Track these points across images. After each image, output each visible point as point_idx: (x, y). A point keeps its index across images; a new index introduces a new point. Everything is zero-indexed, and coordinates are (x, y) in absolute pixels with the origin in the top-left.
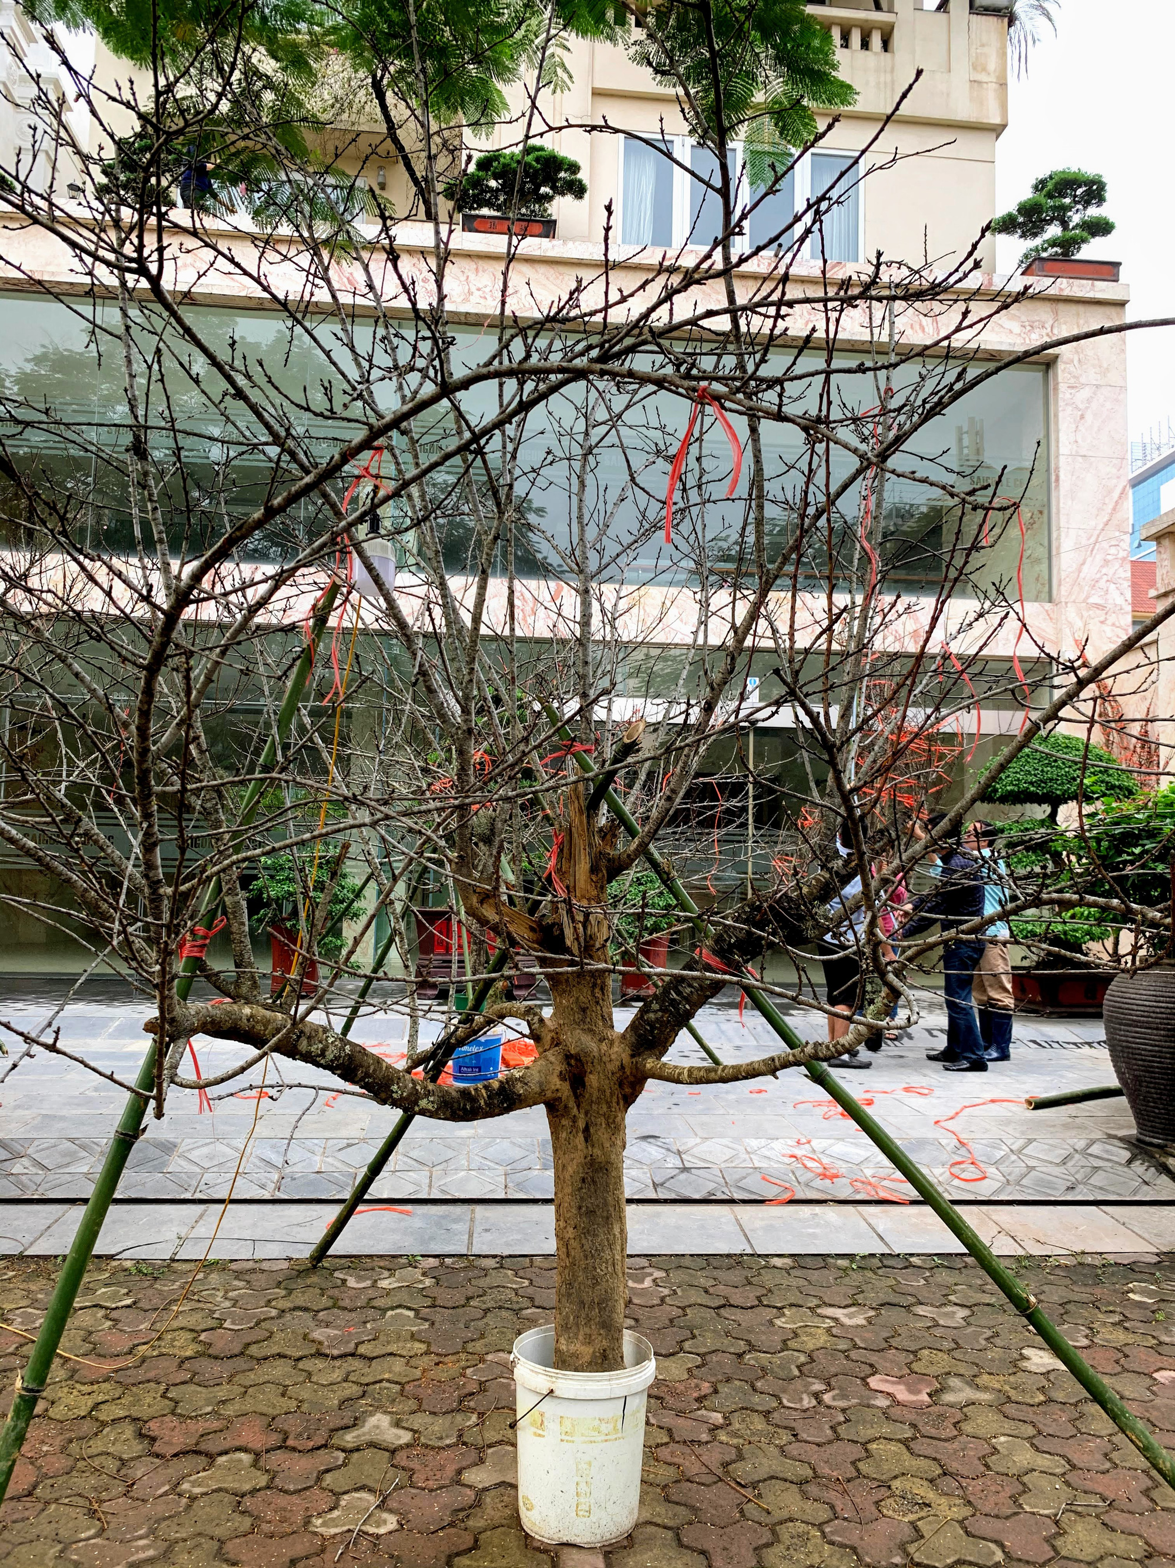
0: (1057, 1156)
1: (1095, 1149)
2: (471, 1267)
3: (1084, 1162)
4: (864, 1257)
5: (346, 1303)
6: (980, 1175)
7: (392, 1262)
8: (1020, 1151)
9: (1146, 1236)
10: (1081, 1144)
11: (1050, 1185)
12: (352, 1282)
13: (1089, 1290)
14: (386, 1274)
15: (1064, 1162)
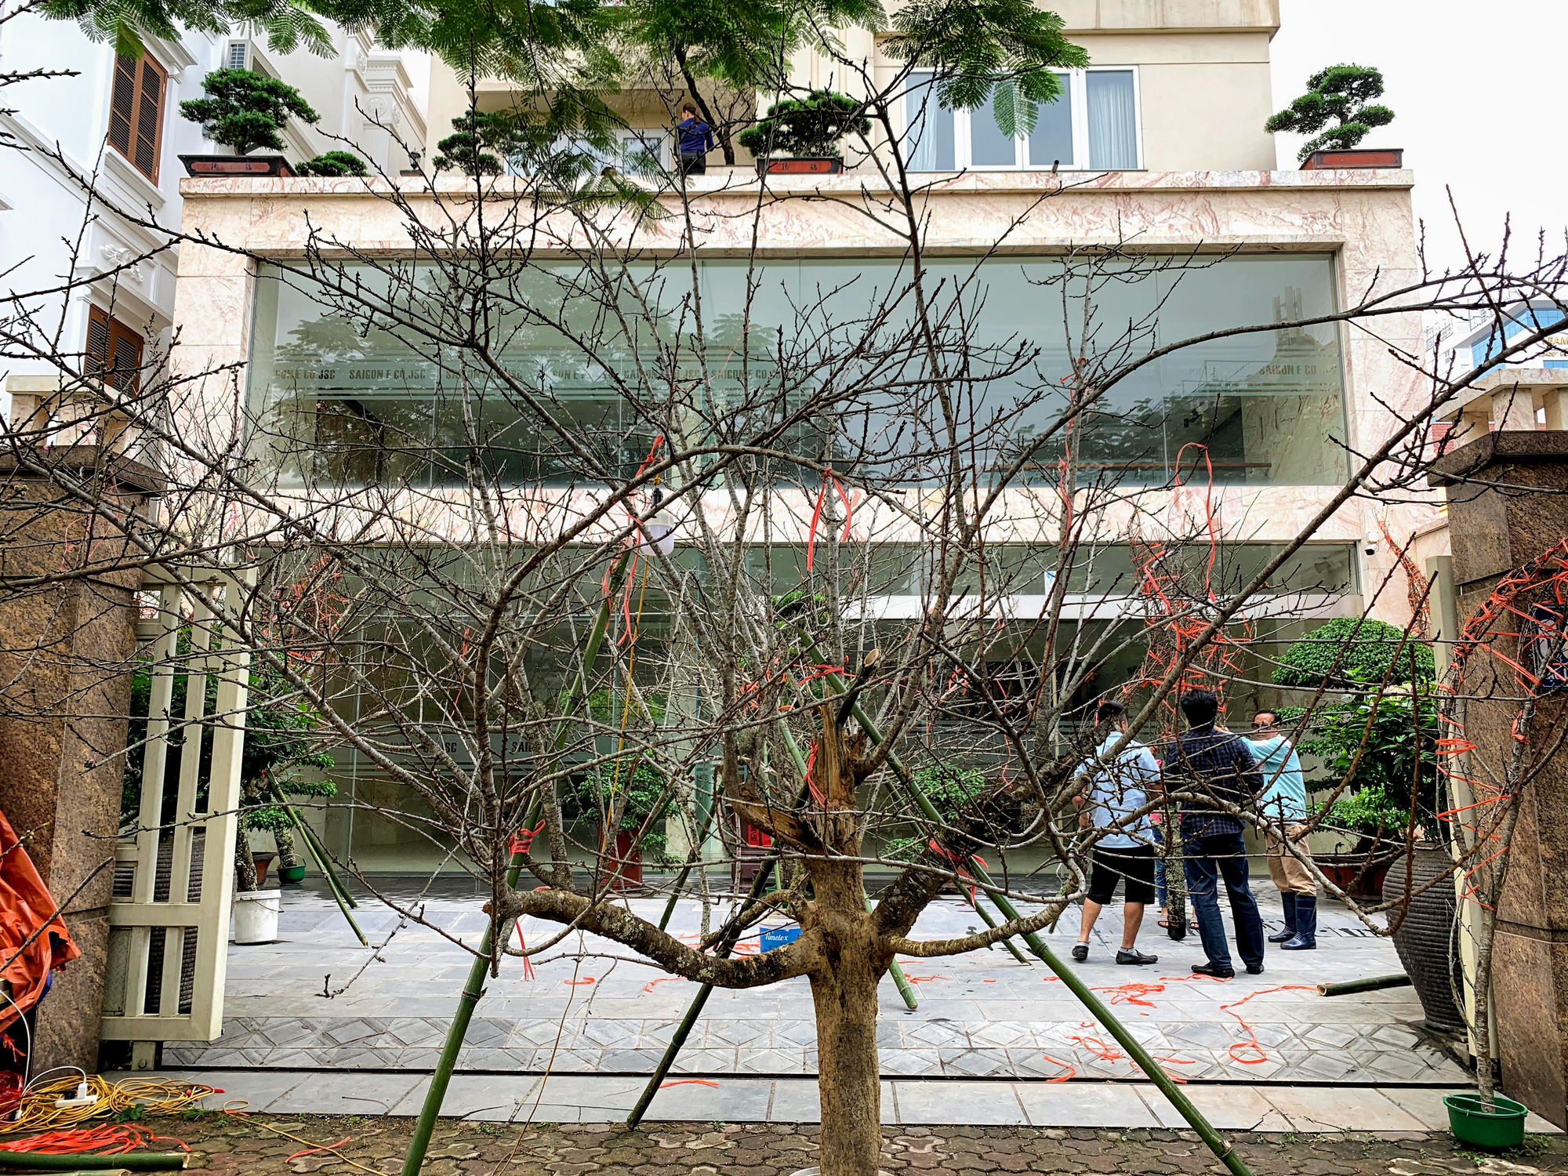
0: (1340, 1040)
1: (1381, 1034)
2: (769, 1132)
3: (1368, 1046)
4: (1134, 1130)
5: (658, 1160)
6: (1260, 1057)
7: (699, 1127)
8: (1303, 1035)
9: (1419, 1116)
10: (1368, 1029)
11: (1330, 1068)
12: (663, 1143)
13: (1350, 1164)
14: (694, 1137)
15: (1347, 1046)
